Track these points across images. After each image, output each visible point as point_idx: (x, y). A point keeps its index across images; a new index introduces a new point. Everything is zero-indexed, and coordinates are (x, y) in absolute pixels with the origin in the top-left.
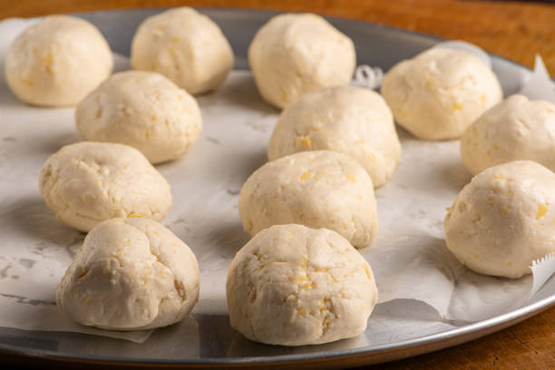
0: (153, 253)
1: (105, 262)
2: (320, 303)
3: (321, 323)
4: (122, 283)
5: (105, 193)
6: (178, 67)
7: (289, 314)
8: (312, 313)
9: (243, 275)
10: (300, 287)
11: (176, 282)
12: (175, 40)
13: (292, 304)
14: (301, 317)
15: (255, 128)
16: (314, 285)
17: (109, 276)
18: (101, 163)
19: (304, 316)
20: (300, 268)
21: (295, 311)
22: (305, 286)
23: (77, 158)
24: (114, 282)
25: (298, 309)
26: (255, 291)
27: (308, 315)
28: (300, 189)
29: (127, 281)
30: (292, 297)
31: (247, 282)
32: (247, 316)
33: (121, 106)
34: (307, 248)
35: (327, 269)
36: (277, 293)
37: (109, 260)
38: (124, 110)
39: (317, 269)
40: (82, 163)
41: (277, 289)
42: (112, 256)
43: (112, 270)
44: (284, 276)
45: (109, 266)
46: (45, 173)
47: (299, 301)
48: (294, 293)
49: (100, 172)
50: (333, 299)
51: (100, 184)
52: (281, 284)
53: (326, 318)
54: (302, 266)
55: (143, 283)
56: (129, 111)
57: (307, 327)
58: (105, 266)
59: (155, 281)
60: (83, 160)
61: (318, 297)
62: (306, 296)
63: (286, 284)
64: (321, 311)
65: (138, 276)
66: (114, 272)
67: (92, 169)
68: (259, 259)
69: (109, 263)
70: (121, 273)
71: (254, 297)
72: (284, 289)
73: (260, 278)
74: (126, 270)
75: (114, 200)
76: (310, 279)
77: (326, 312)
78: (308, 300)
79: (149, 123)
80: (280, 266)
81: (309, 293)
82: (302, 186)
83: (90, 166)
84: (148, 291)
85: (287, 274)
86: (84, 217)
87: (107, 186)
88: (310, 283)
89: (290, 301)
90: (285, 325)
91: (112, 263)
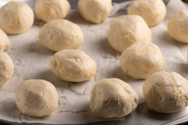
0: (125, 91)
1: (114, 97)
2: (184, 98)
3: (185, 104)
4: (122, 103)
5: (82, 68)
6: (57, 13)
7: (176, 103)
8: (182, 101)
9: (154, 92)
10: (177, 94)
11: (135, 99)
12: (55, 4)
13: (176, 100)
14: (179, 103)
15: (91, 31)
16: (180, 92)
17: (117, 101)
18: (75, 58)
19: (180, 103)
20: (175, 87)
21: (178, 102)
22: (178, 93)
23: (66, 57)
24: (119, 103)
25: (178, 101)
26: (160, 97)
27: (181, 102)
28: (145, 57)
29: (123, 102)
30: (176, 97)
31: (156, 94)
32: (158, 105)
33: (60, 34)
34: (174, 80)
35: (181, 86)
36: (171, 97)
37: (115, 96)
38: (62, 35)
39: (179, 86)
40: (69, 59)
41: (170, 96)
42: (116, 94)
43: (118, 99)
44: (171, 91)
45: (116, 99)
46: (54, 64)
47: (178, 98)
48: (176, 96)
49: (77, 61)
50: (187, 95)
51: (79, 66)
52: (171, 94)
53: (186, 102)
54: (175, 86)
55: (128, 102)
56: (64, 35)
57: (182, 106)
58: (115, 98)
59: (131, 100)
60: (69, 58)
61: (183, 96)
62: (180, 96)
63: (173, 93)
64: (184, 100)
65: (126, 100)
66: (118, 100)
67: (74, 61)
68: (159, 86)
69: (116, 97)
70: (121, 100)
71: (160, 99)
72: (173, 95)
73: (163, 93)
74: (122, 98)
75: (85, 70)
76: (179, 90)
77: (186, 100)
78: (181, 97)
79: (71, 38)
80: (169, 88)
81: (180, 95)
82: (145, 56)
83: (72, 60)
84: (129, 104)
85: (172, 90)
86: (75, 78)
87: (82, 66)
88: (179, 92)
89: (176, 99)
90: (174, 107)
91: (117, 97)
